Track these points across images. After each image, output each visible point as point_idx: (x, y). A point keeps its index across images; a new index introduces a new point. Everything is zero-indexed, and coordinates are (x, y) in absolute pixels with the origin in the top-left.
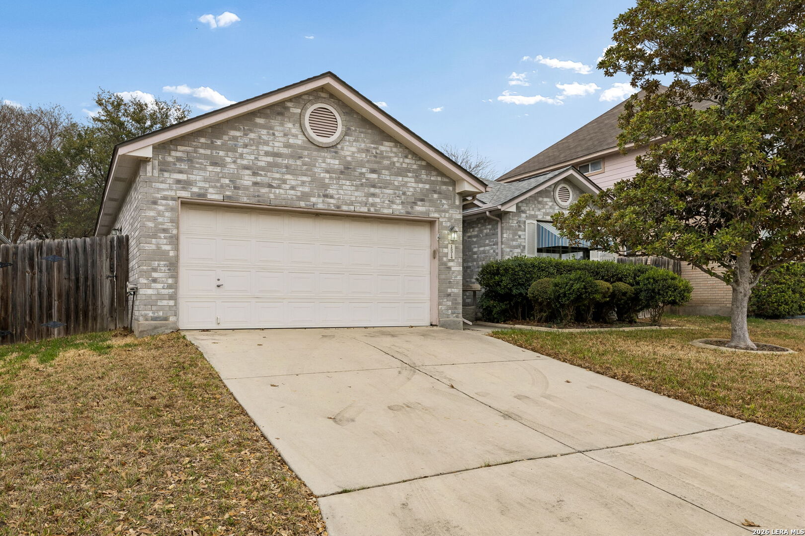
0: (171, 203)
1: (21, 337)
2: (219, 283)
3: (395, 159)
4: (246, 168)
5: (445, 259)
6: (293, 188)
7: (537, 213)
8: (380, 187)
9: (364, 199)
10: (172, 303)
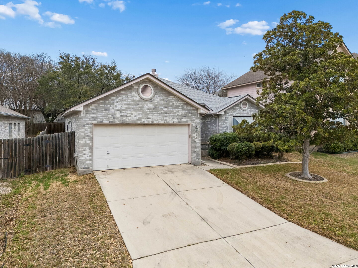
0: (90, 125)
1: (36, 171)
2: (108, 153)
3: (174, 102)
4: (118, 110)
5: (194, 138)
6: (135, 116)
7: (233, 113)
8: (169, 113)
9: (162, 118)
10: (91, 162)
